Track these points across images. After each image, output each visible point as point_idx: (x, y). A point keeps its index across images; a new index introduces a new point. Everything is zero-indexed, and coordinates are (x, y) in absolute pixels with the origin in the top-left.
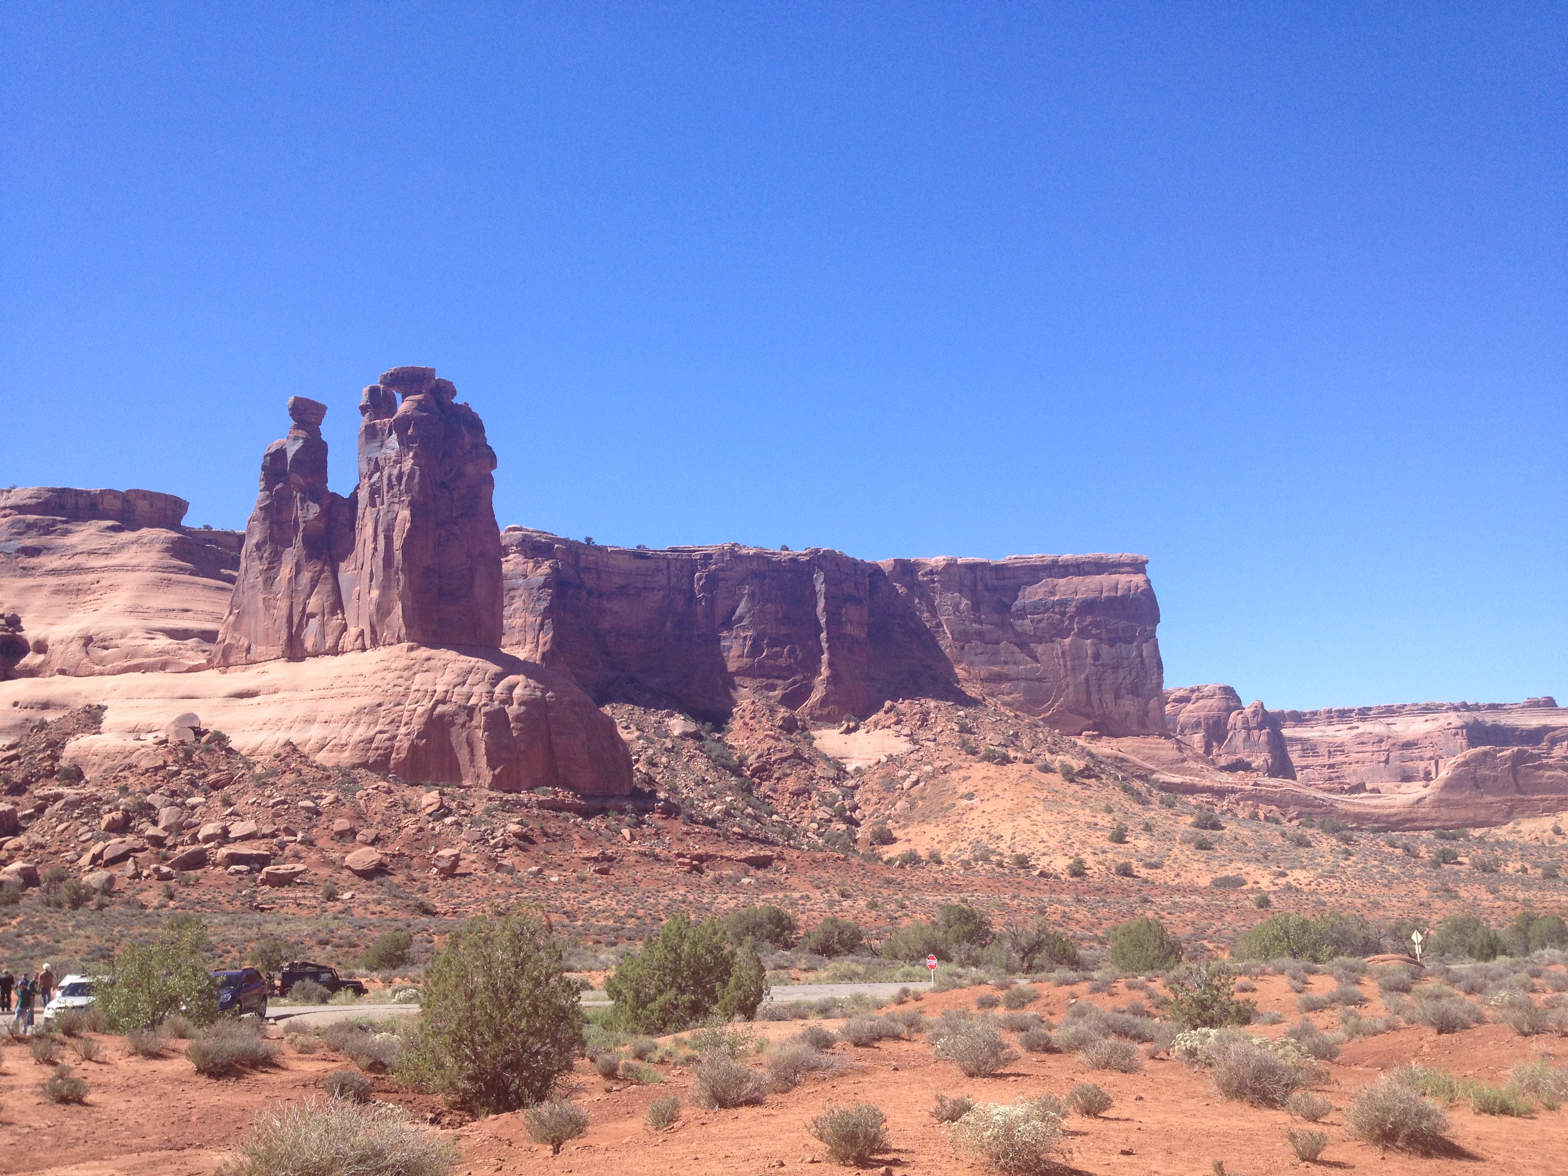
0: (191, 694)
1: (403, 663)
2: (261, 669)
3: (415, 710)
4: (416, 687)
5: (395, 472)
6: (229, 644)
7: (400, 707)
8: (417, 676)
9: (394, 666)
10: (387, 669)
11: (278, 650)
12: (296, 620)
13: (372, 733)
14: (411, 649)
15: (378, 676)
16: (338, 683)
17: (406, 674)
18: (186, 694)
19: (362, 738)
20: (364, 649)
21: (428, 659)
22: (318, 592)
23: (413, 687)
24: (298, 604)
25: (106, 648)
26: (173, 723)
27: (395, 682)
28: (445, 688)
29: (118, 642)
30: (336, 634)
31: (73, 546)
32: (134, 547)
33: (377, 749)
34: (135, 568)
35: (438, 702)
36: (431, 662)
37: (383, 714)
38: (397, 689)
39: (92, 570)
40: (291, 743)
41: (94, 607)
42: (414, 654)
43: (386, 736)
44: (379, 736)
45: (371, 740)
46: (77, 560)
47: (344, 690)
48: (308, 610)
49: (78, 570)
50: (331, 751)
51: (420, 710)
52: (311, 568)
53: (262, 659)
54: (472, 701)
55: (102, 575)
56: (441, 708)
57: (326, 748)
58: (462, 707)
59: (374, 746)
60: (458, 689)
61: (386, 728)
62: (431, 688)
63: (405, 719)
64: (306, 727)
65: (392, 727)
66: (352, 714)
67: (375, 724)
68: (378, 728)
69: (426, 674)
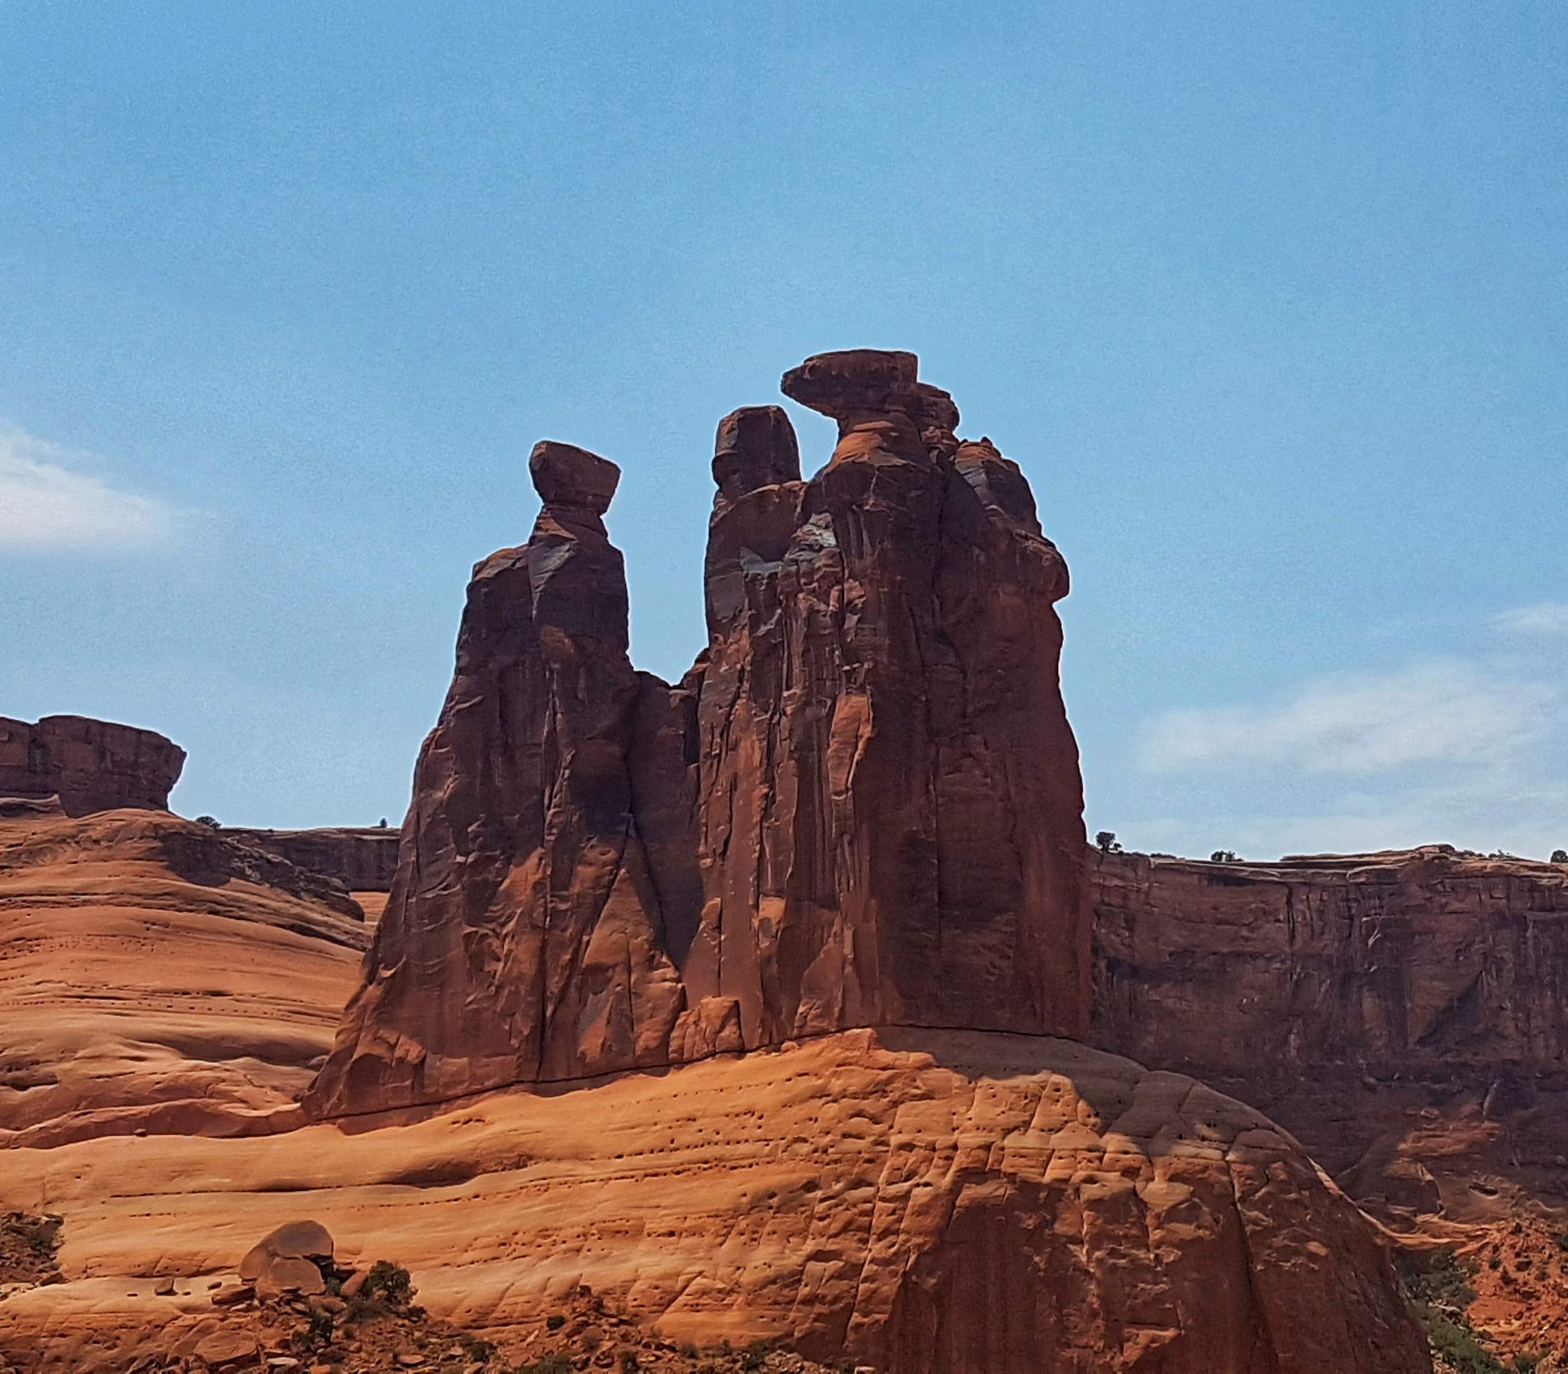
0: (287, 1180)
1: (857, 1080)
2: (464, 1114)
3: (906, 1196)
4: (904, 1138)
7: (866, 1191)
8: (902, 1108)
9: (836, 1087)
10: (817, 1095)
11: (506, 1064)
12: (554, 984)
13: (793, 1260)
14: (878, 1043)
15: (798, 1112)
16: (688, 1135)
17: (869, 1105)
18: (271, 1179)
19: (770, 1272)
20: (740, 1052)
22: (612, 916)
23: (895, 1140)
24: (563, 946)
27: (842, 1127)
28: (982, 1138)
30: (663, 1016)
33: (809, 1301)
35: (968, 1175)
37: (820, 1208)
38: (851, 1144)
40: (586, 1290)
42: (885, 1056)
43: (834, 1265)
44: (815, 1267)
45: (796, 1277)
47: (708, 1152)
48: (587, 960)
50: (695, 1308)
51: (920, 1195)
52: (591, 855)
54: (1053, 1172)
56: (970, 1192)
57: (682, 1299)
58: (1028, 1188)
59: (804, 1291)
60: (1011, 1141)
61: (832, 1246)
62: (942, 1140)
63: (879, 1222)
64: (618, 1249)
65: (847, 1243)
66: (737, 1212)
67: (803, 1234)
68: (810, 1246)
69: (922, 1104)
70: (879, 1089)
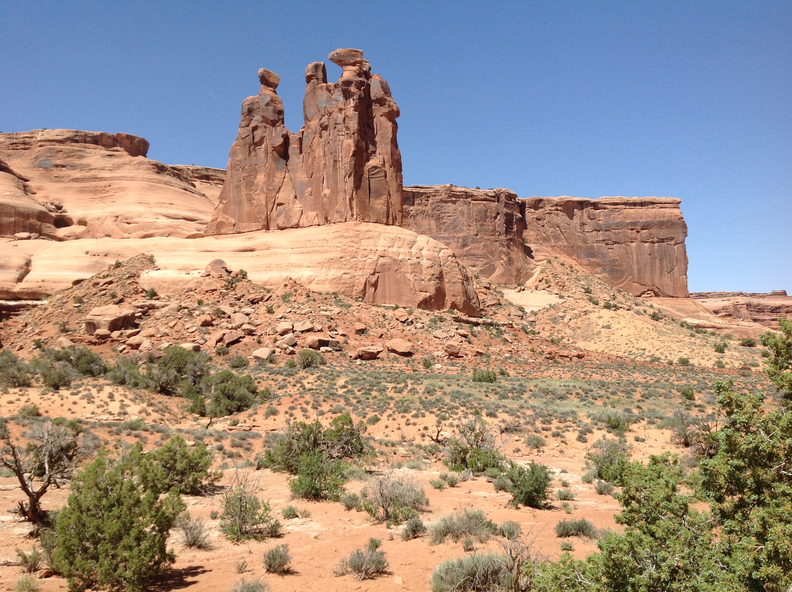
0: (209, 249)
1: (351, 233)
2: (248, 236)
3: (366, 261)
4: (364, 248)
5: (341, 116)
6: (221, 221)
7: (354, 259)
8: (363, 241)
9: (346, 235)
10: (342, 236)
11: (258, 225)
12: (270, 207)
13: (339, 274)
14: (356, 225)
15: (337, 240)
16: (309, 244)
17: (355, 240)
19: (334, 277)
20: (320, 225)
21: (368, 231)
22: (284, 191)
23: (362, 248)
24: (271, 197)
25: (130, 224)
26: (210, 264)
27: (348, 244)
28: (383, 249)
29: (138, 220)
30: (297, 216)
31: (89, 165)
32: (128, 167)
33: (343, 284)
34: (133, 179)
35: (380, 257)
36: (369, 233)
37: (345, 263)
38: (351, 249)
39: (105, 179)
40: (291, 278)
41: (112, 200)
42: (357, 228)
43: (349, 276)
44: (344, 276)
45: (340, 278)
46: (92, 173)
47: (315, 249)
48: (277, 201)
49: (96, 179)
50: (318, 284)
51: (369, 261)
52: (277, 176)
53: (246, 230)
54: (401, 257)
55: (111, 182)
56: (382, 260)
57: (314, 282)
58: (395, 260)
59: (342, 281)
60: (390, 249)
61: (348, 271)
62: (374, 249)
63: (360, 266)
64: (297, 269)
65: (351, 271)
66: (324, 262)
67: (341, 268)
68: (343, 271)
69: (368, 240)
70: (357, 236)
